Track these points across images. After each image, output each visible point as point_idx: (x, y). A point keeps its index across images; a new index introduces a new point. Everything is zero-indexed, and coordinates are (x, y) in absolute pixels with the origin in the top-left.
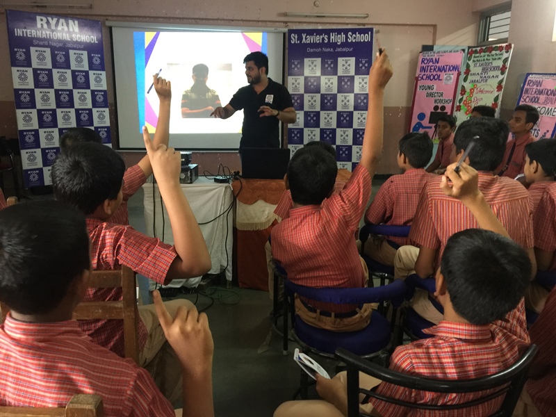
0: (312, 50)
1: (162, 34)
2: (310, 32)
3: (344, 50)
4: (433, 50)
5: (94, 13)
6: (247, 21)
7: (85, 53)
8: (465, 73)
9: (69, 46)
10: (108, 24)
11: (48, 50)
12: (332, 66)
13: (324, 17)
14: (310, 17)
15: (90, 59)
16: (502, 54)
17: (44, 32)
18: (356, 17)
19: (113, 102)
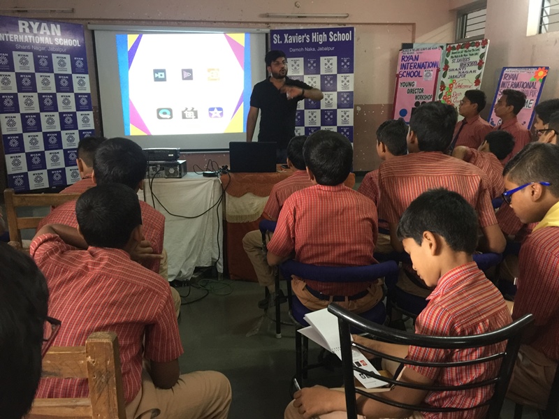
0: (294, 50)
1: (144, 36)
2: (292, 33)
3: (326, 49)
4: (412, 47)
5: (75, 17)
6: (229, 22)
7: (68, 57)
8: (444, 69)
9: (52, 49)
10: (90, 27)
11: (31, 54)
12: (315, 65)
13: (305, 17)
14: (291, 17)
15: (73, 63)
16: (479, 50)
17: (26, 36)
18: (337, 17)
19: (97, 105)
